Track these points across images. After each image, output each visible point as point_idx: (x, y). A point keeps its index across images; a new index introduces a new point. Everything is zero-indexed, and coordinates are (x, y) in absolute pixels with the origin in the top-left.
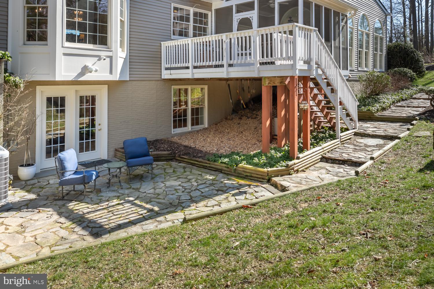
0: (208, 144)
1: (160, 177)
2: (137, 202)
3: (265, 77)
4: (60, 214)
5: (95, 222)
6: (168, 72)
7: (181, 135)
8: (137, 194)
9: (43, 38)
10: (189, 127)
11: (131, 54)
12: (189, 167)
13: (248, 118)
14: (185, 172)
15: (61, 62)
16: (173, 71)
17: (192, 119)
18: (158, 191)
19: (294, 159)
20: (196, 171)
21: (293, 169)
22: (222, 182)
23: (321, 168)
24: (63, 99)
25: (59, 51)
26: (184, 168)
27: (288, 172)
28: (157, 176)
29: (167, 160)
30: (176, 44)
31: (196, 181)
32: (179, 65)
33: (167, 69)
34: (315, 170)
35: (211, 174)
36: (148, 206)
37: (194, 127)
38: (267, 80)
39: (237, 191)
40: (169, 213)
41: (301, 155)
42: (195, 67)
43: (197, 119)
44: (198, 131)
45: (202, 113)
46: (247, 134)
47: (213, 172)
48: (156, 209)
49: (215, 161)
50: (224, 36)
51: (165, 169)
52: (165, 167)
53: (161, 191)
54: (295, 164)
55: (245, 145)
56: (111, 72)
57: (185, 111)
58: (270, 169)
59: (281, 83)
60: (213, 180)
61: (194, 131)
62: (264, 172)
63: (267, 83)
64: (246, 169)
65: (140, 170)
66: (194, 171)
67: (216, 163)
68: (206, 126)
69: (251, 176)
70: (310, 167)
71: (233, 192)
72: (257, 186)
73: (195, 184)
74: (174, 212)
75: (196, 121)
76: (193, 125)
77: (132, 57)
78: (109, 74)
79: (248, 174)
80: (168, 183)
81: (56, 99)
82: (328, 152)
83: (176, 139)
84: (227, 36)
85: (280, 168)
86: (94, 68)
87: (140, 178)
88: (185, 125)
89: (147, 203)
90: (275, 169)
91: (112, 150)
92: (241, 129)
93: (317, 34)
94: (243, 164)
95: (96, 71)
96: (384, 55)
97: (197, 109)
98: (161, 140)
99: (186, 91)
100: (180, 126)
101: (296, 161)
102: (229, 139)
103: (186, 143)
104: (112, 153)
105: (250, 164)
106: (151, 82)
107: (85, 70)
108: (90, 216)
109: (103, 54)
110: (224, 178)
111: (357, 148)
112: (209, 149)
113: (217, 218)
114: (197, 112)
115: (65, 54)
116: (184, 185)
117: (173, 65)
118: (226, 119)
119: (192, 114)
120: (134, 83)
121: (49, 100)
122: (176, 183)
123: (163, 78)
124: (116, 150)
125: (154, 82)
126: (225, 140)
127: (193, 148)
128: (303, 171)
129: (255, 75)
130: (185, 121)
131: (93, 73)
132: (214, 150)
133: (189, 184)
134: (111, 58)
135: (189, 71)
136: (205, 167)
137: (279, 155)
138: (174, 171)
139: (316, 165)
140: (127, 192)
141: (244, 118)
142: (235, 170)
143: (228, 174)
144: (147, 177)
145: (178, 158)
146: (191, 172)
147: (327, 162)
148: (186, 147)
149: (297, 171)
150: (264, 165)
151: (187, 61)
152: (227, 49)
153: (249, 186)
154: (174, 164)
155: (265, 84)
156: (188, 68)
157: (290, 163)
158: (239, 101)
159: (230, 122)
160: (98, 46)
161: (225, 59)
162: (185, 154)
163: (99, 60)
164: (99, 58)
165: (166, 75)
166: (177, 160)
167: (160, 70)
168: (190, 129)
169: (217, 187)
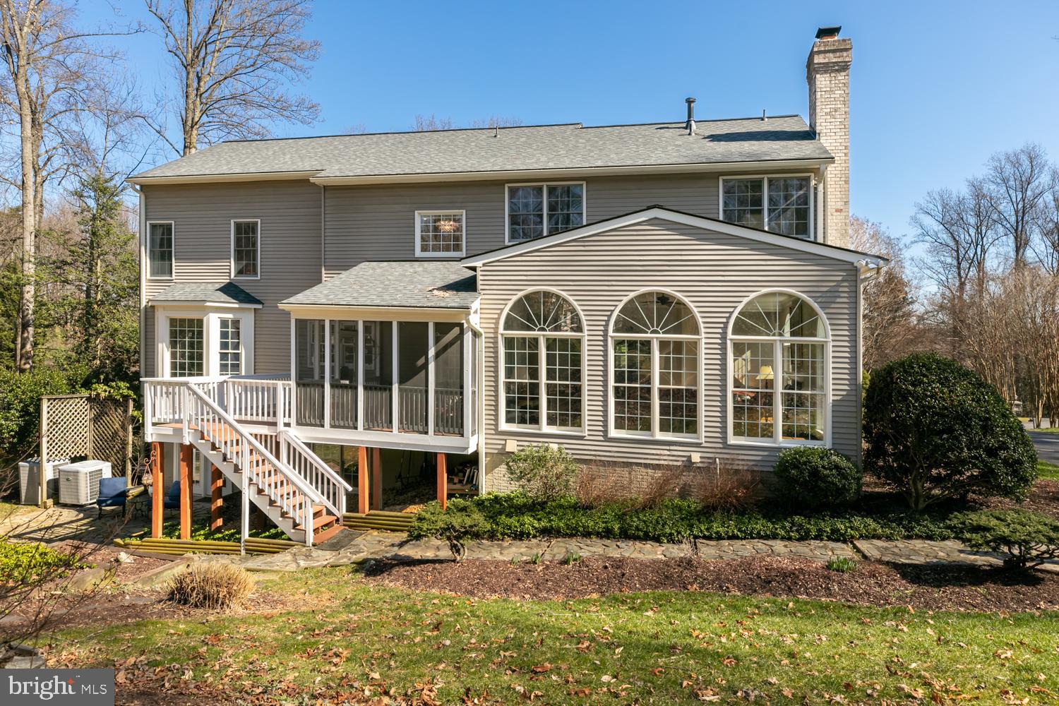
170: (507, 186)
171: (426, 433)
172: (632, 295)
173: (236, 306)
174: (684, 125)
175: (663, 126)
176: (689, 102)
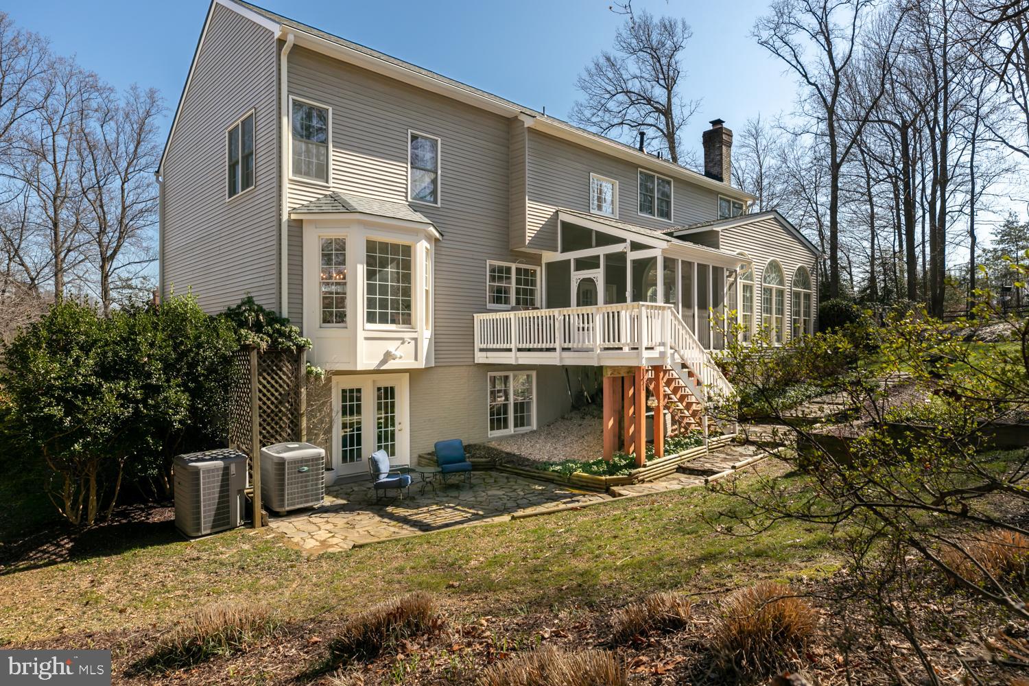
0: (537, 452)
1: (480, 487)
2: (458, 507)
3: (607, 367)
4: (382, 516)
5: (420, 522)
6: (484, 354)
7: (501, 439)
8: (457, 501)
9: (341, 318)
10: (511, 430)
11: (437, 332)
12: (514, 478)
13: (594, 417)
14: (509, 482)
15: (363, 347)
16: (490, 354)
17: (516, 418)
18: (479, 499)
19: (640, 467)
20: (521, 481)
21: (637, 478)
22: (553, 492)
23: (674, 479)
24: (359, 391)
25: (361, 335)
26: (507, 478)
27: (630, 481)
28: (475, 485)
29: (486, 469)
30: (494, 317)
31: (523, 490)
32: (498, 346)
33: (481, 350)
34: (665, 481)
35: (540, 485)
36: (471, 511)
37: (517, 429)
38: (608, 370)
39: (569, 500)
40: (495, 516)
41: (648, 463)
42: (519, 350)
43: (522, 418)
44: (523, 435)
45: (529, 410)
46: (590, 438)
47: (543, 483)
48: (481, 513)
49: (545, 470)
50: (556, 312)
51: (484, 479)
52: (484, 477)
53: (484, 499)
54: (640, 473)
55: (585, 453)
56: (416, 359)
57: (505, 406)
58: (608, 477)
59: (628, 373)
60: (542, 490)
61: (518, 435)
62: (601, 480)
63: (609, 373)
64: (582, 477)
65: (454, 479)
66: (520, 481)
67: (546, 472)
68: (535, 428)
69: (587, 486)
70: (661, 477)
71: (564, 501)
72: (592, 496)
73: (522, 493)
74: (501, 515)
75: (521, 421)
76: (516, 426)
77: (437, 336)
78: (413, 361)
79: (584, 484)
80: (490, 493)
81: (352, 391)
82: (688, 461)
83: (493, 444)
84: (560, 311)
85: (621, 476)
86: (398, 354)
87: (457, 487)
88: (506, 427)
89: (470, 509)
90: (615, 477)
91: (416, 456)
92: (583, 433)
93: (672, 312)
94: (579, 472)
95: (401, 357)
96: (812, 321)
97: (522, 404)
98: (475, 445)
99: (506, 378)
100: (499, 428)
101: (642, 469)
102: (565, 446)
103: (508, 450)
104: (415, 460)
105: (587, 472)
106: (462, 368)
107: (388, 356)
108: (414, 518)
109: (407, 336)
110: (555, 488)
111: (728, 457)
112: (538, 457)
113: (546, 517)
114: (521, 408)
115: (367, 339)
116: (508, 494)
117: (491, 346)
118: (563, 418)
119: (516, 412)
120: (440, 369)
121: (344, 392)
122: (500, 493)
123: (476, 362)
124: (420, 456)
125: (465, 368)
126: (559, 446)
127: (517, 456)
128: (650, 481)
129: (594, 363)
130: (506, 420)
131: (397, 361)
132: (545, 458)
133: (514, 493)
134: (416, 340)
135: (512, 354)
136: (533, 477)
137: (624, 462)
138: (495, 481)
139: (669, 476)
140: (444, 499)
141: (588, 417)
142: (569, 479)
143: (560, 485)
144: (463, 487)
145: (499, 467)
146: (516, 482)
147: (684, 473)
148: (508, 454)
149: (643, 481)
150: (604, 473)
151: (509, 340)
152: (560, 328)
153: (584, 495)
154: (494, 474)
155: (607, 374)
156: (510, 350)
157: (634, 471)
158: (582, 392)
159: (567, 423)
160: (401, 326)
161: (557, 340)
162: (508, 462)
163: (403, 343)
164: (403, 341)
165: (480, 358)
166: (498, 470)
167: (472, 352)
168: (513, 432)
169: (549, 495)
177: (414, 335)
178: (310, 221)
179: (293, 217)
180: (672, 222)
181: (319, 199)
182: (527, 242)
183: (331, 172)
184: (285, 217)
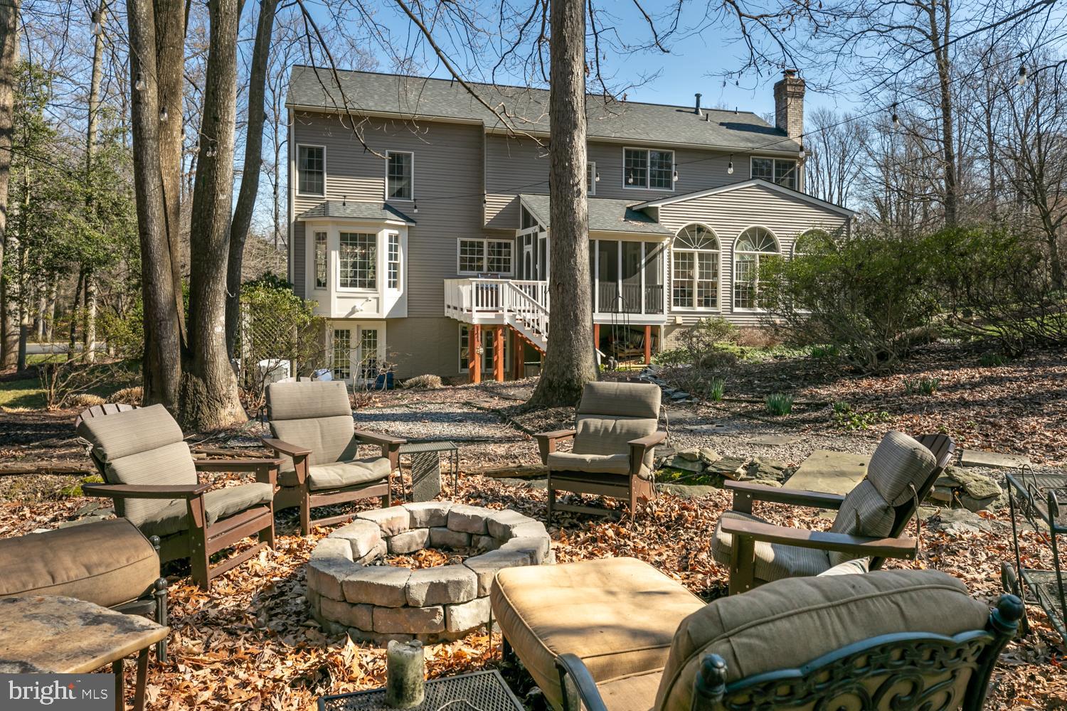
15: (335, 303)
24: (348, 331)
25: (334, 295)
56: (378, 311)
78: (374, 313)
81: (342, 332)
86: (362, 308)
95: (365, 311)
107: (354, 310)
109: (370, 296)
115: (338, 297)
121: (337, 332)
125: (432, 319)
131: (360, 312)
160: (367, 289)
163: (367, 301)
164: (367, 299)
167: (441, 306)
170: (624, 148)
171: (640, 313)
172: (746, 228)
173: (404, 224)
174: (694, 110)
175: (680, 110)
176: (698, 96)
177: (376, 295)
178: (309, 222)
179: (299, 219)
180: (674, 190)
181: (317, 207)
182: (486, 223)
183: (325, 187)
184: (293, 220)
